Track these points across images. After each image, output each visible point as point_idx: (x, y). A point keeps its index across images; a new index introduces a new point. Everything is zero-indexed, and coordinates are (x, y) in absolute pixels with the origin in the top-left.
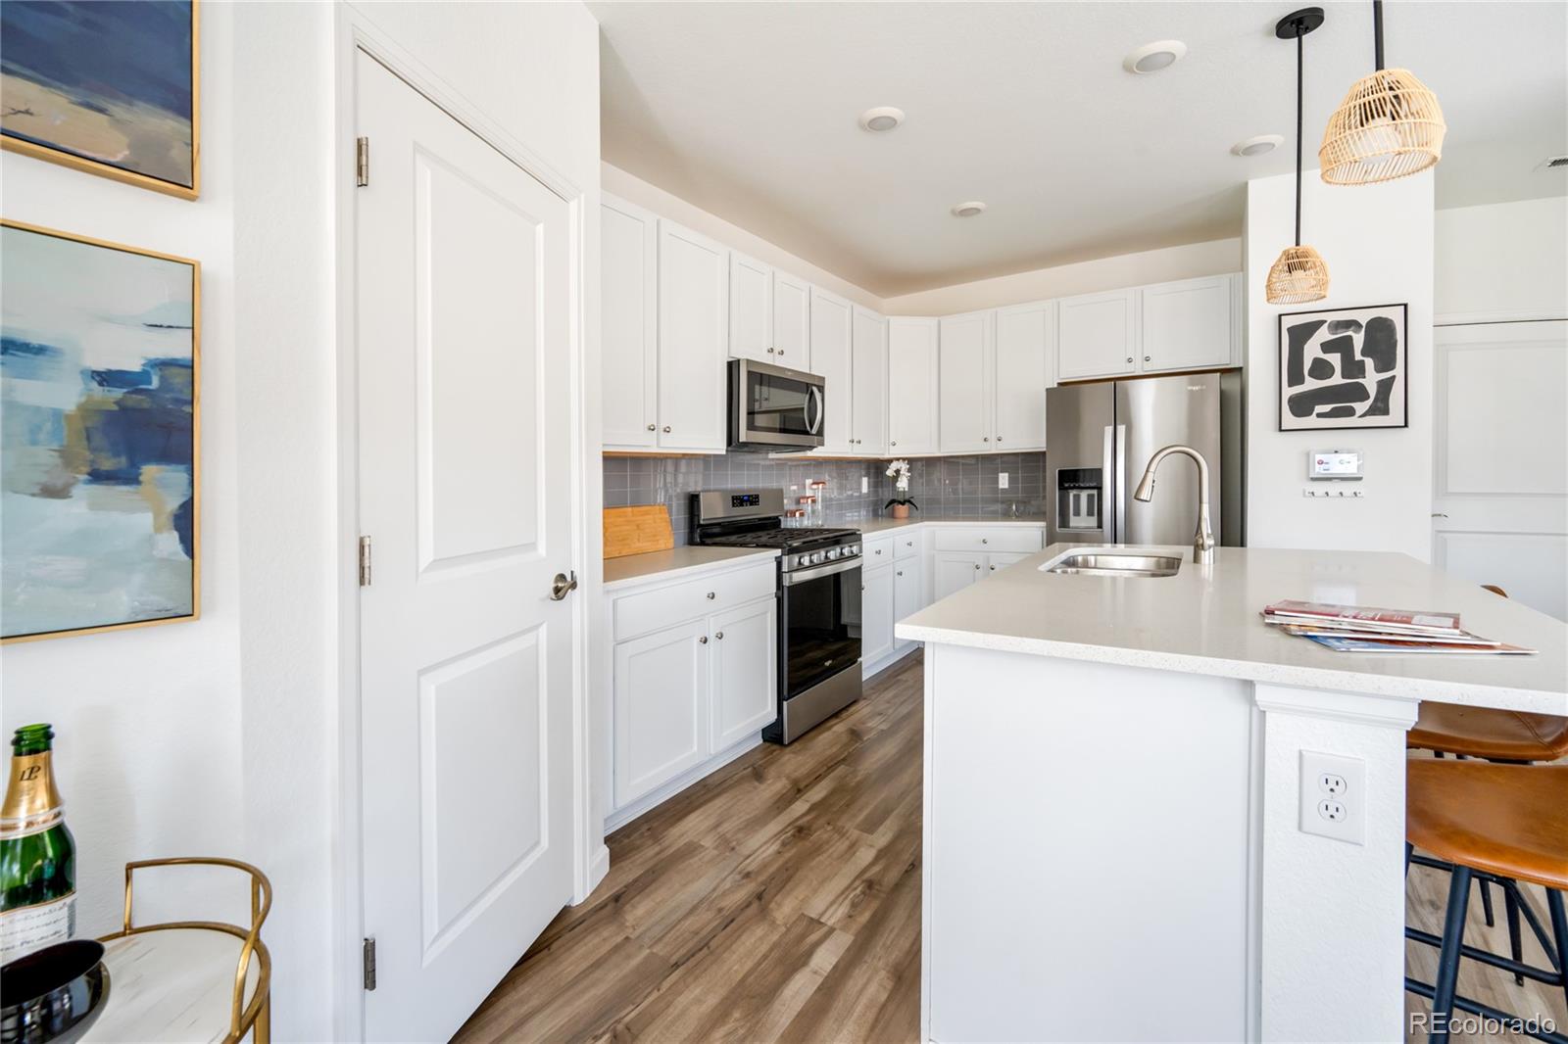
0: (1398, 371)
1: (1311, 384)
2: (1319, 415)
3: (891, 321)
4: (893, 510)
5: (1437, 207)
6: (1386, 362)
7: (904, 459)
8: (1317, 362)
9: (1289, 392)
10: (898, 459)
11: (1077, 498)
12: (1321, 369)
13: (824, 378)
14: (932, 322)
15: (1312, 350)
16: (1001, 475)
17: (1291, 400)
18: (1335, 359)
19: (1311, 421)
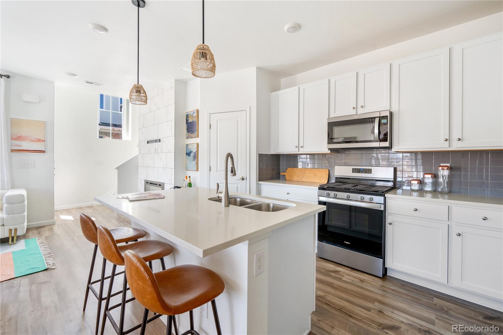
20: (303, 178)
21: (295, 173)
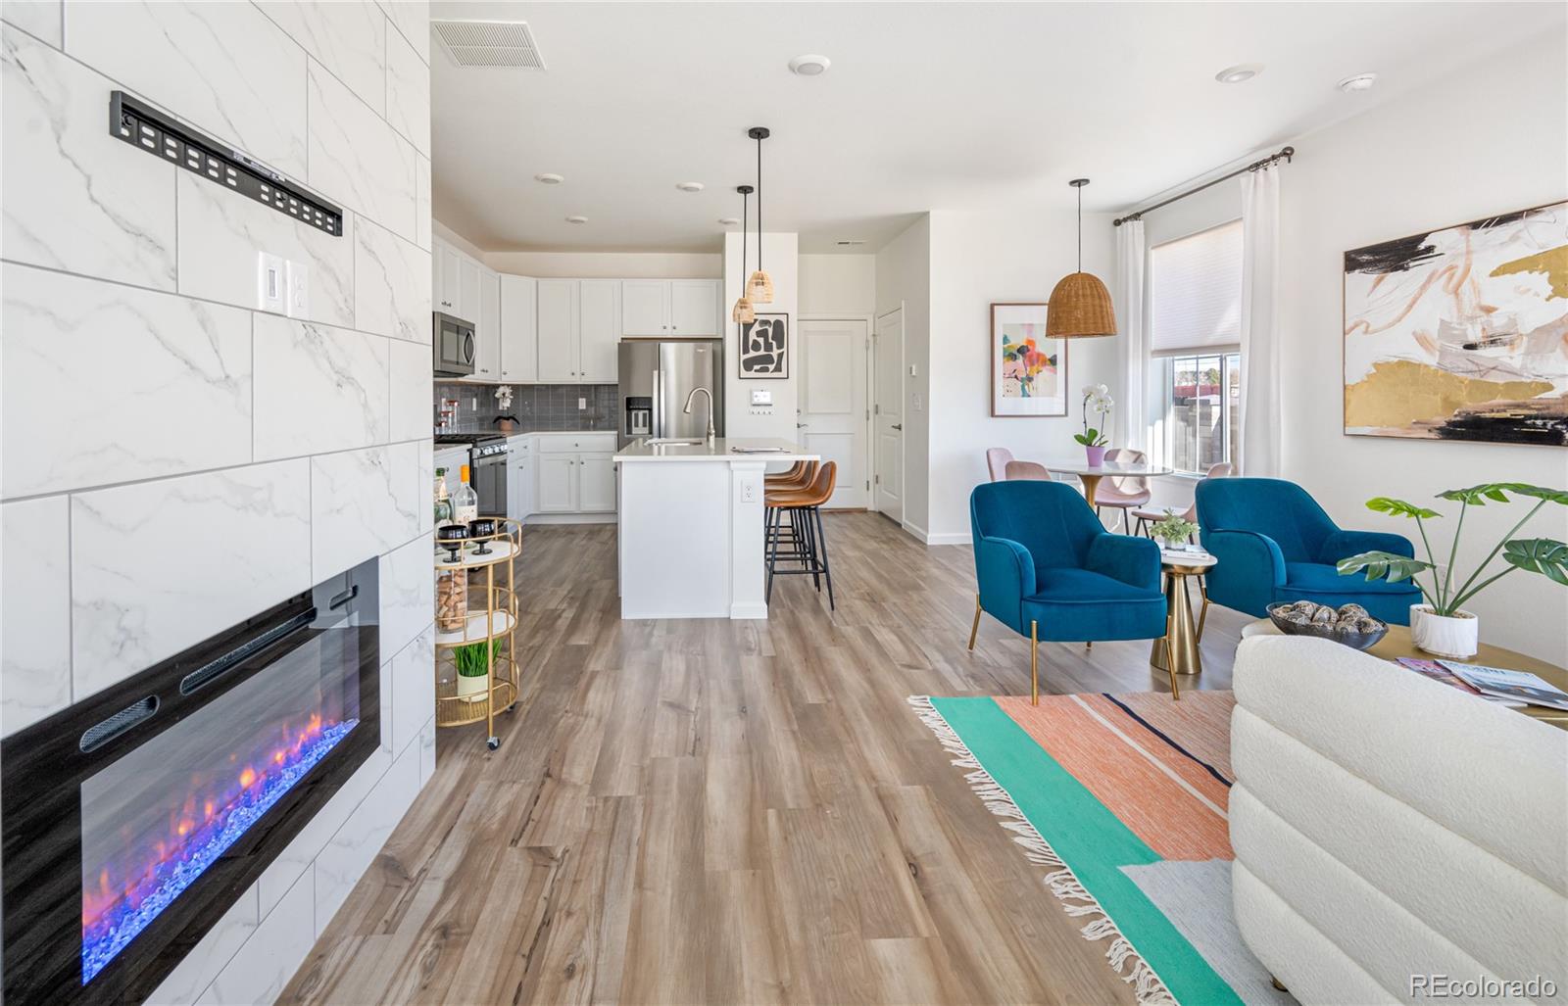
0: (784, 349)
1: (752, 354)
2: (756, 371)
3: (502, 278)
4: (500, 423)
5: (800, 251)
6: (780, 346)
7: (508, 385)
8: (755, 341)
9: (744, 357)
10: (503, 385)
11: (637, 416)
12: (756, 346)
13: (474, 325)
14: (533, 281)
15: (752, 336)
16: (580, 400)
17: (744, 361)
18: (761, 340)
19: (752, 374)
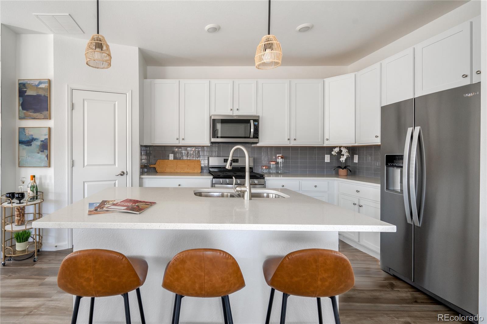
3: (326, 81)
4: (338, 171)
20: (176, 169)
21: (167, 165)
